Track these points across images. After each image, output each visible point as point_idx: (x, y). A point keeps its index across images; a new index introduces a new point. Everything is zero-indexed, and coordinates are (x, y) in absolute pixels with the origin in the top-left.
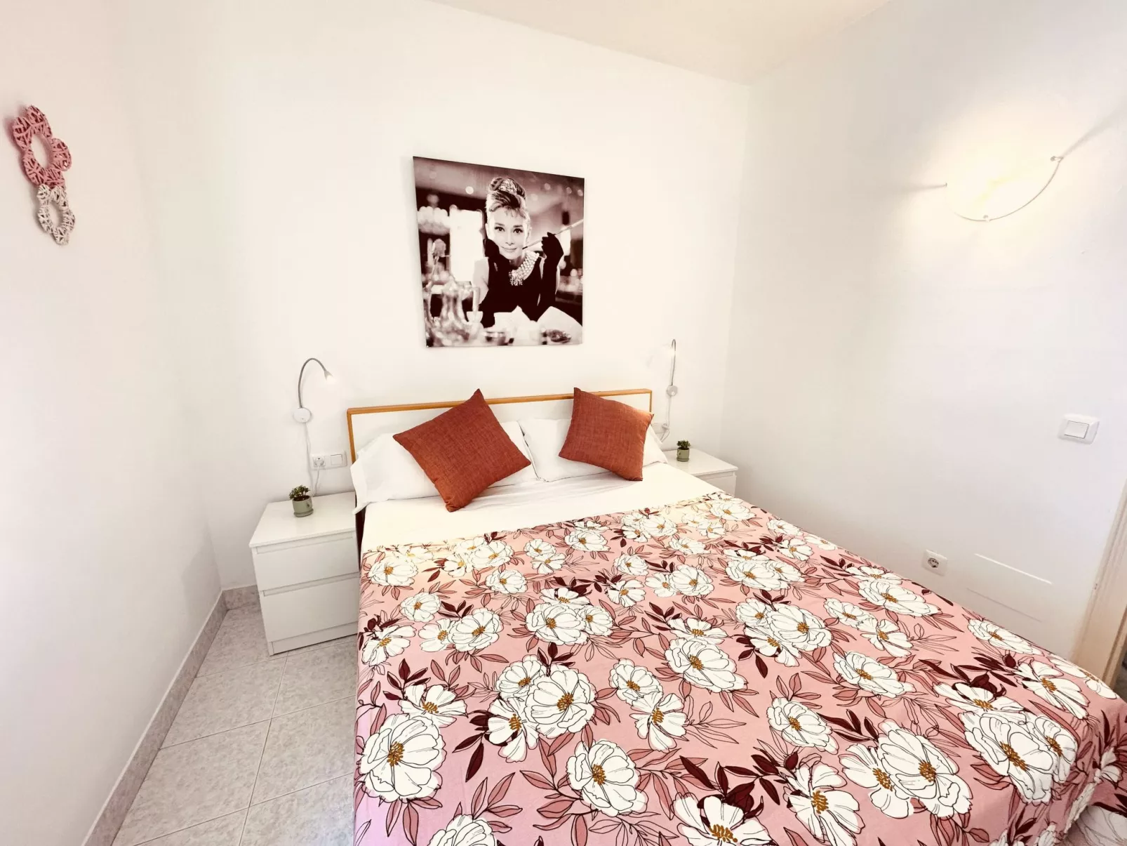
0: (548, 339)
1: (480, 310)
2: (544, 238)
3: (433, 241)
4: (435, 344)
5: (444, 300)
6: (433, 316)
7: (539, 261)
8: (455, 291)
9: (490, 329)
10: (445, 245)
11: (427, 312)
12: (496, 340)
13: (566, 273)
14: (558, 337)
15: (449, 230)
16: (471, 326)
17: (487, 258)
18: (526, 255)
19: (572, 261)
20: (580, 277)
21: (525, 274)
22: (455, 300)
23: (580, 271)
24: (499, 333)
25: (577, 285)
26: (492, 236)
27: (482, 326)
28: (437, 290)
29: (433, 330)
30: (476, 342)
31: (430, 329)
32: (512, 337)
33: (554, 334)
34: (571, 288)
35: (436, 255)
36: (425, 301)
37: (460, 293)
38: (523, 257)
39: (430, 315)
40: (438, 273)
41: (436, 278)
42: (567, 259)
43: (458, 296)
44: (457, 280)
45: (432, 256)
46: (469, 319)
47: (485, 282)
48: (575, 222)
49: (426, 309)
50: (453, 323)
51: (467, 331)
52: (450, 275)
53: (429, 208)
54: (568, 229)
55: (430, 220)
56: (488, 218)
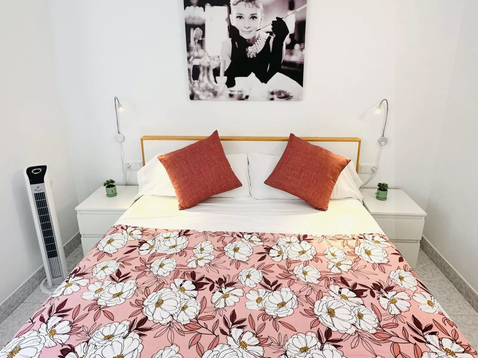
0: (275, 96)
1: (225, 75)
2: (273, 22)
3: (194, 30)
4: (195, 98)
5: (201, 69)
6: (194, 80)
7: (269, 39)
8: (209, 63)
9: (232, 89)
10: (202, 31)
11: (190, 77)
12: (236, 97)
13: (290, 47)
14: (283, 95)
15: (204, 21)
16: (219, 87)
17: (231, 39)
18: (259, 35)
19: (296, 38)
20: (302, 49)
21: (258, 49)
22: (208, 69)
23: (302, 45)
24: (238, 91)
25: (300, 56)
26: (235, 23)
27: (226, 86)
28: (196, 62)
29: (194, 89)
30: (222, 98)
31: (192, 88)
32: (247, 95)
33: (279, 93)
34: (294, 58)
35: (196, 39)
36: (189, 70)
37: (211, 65)
38: (257, 37)
39: (192, 79)
40: (197, 51)
41: (196, 54)
42: (292, 36)
43: (210, 66)
44: (210, 55)
45: (193, 39)
46: (217, 82)
47: (229, 55)
48: (299, 7)
49: (189, 75)
50: (207, 85)
51: (216, 90)
52: (205, 52)
53: (192, 7)
54: (293, 13)
55: (192, 16)
56: (232, 11)
